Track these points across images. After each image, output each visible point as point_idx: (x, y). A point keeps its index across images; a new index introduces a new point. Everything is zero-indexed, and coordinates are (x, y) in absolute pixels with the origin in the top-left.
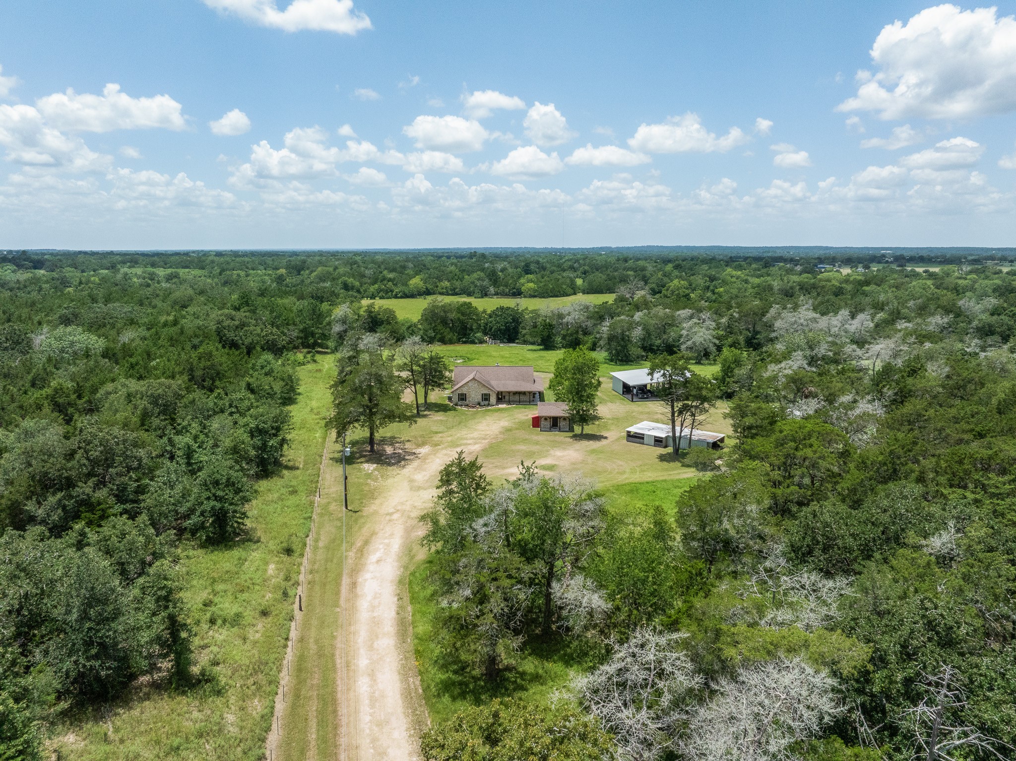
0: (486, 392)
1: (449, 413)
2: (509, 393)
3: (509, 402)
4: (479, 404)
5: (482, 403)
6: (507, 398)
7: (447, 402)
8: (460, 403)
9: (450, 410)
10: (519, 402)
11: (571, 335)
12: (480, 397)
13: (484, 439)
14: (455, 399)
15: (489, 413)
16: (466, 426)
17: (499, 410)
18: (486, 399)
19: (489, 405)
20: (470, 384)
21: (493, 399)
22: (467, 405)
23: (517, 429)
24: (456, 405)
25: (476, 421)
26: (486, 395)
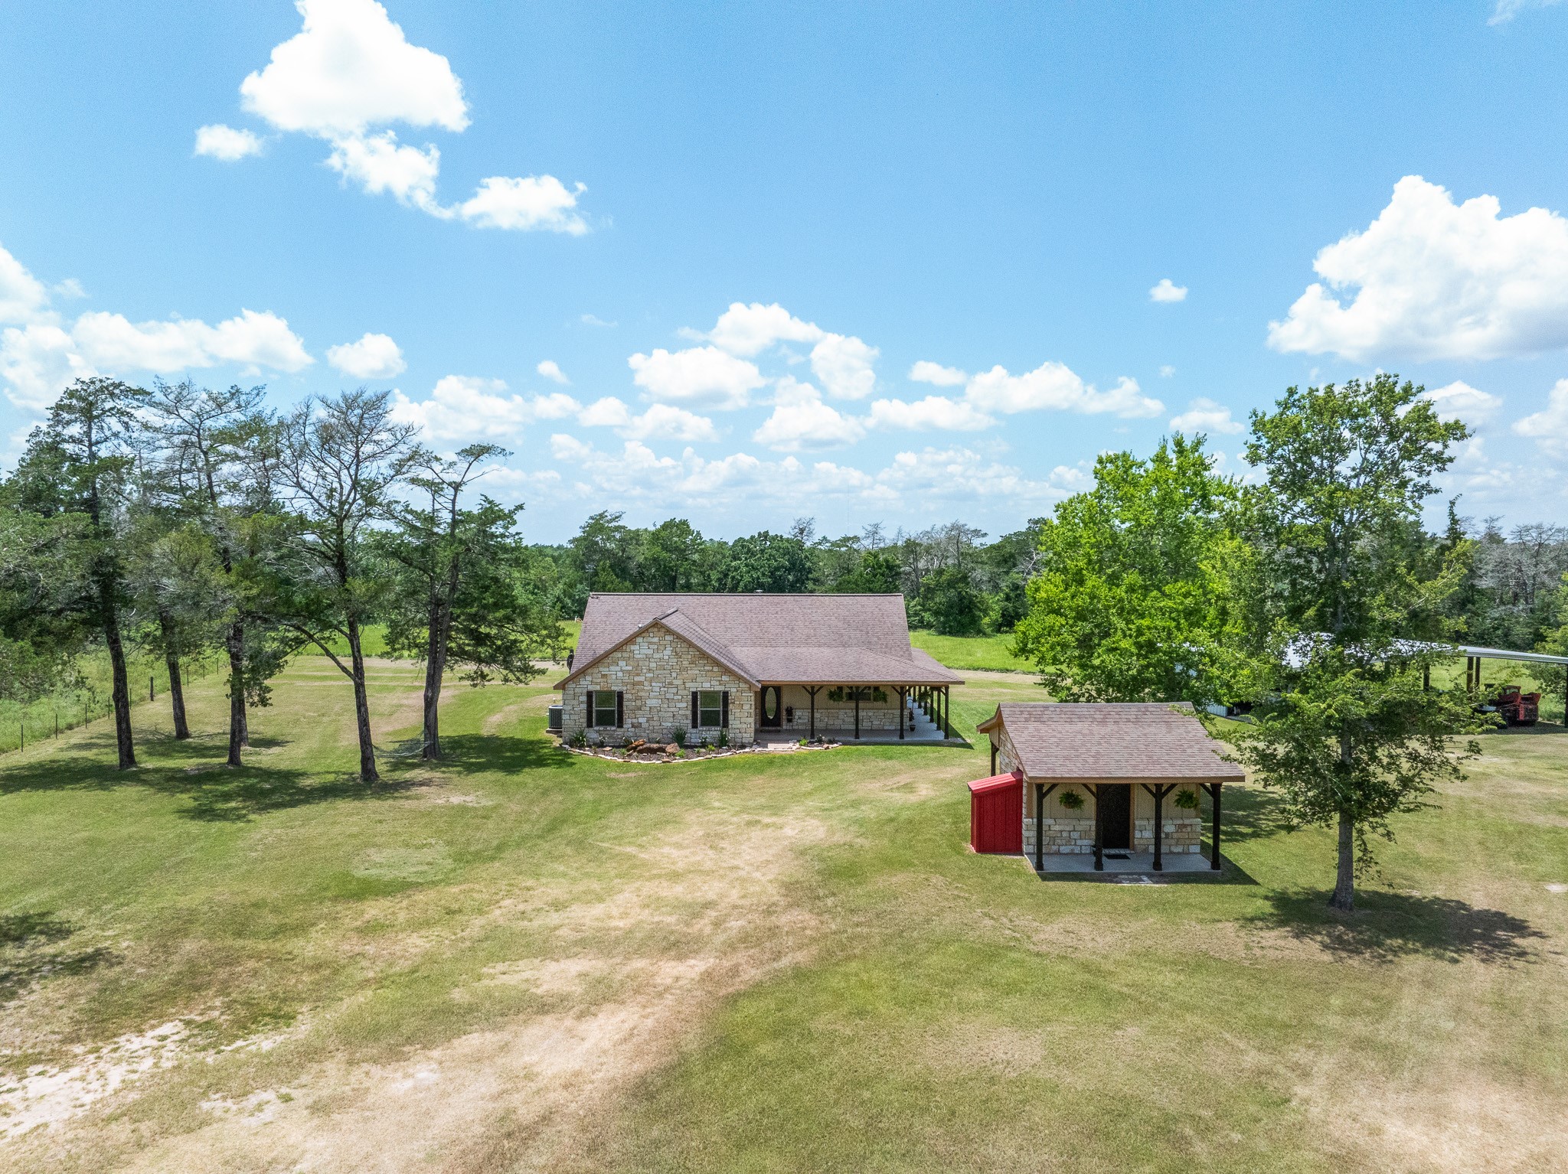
0: (709, 683)
1: (528, 777)
2: (812, 690)
3: (812, 735)
4: (679, 738)
5: (694, 736)
6: (801, 717)
7: (544, 733)
8: (593, 735)
9: (541, 762)
10: (857, 735)
11: (951, 584)
12: (684, 707)
13: (676, 946)
14: (575, 718)
15: (724, 778)
16: (580, 844)
17: (771, 762)
18: (710, 719)
19: (722, 743)
20: (641, 649)
21: (743, 719)
22: (627, 746)
23: (889, 863)
24: (577, 742)
25: (651, 812)
26: (709, 696)
